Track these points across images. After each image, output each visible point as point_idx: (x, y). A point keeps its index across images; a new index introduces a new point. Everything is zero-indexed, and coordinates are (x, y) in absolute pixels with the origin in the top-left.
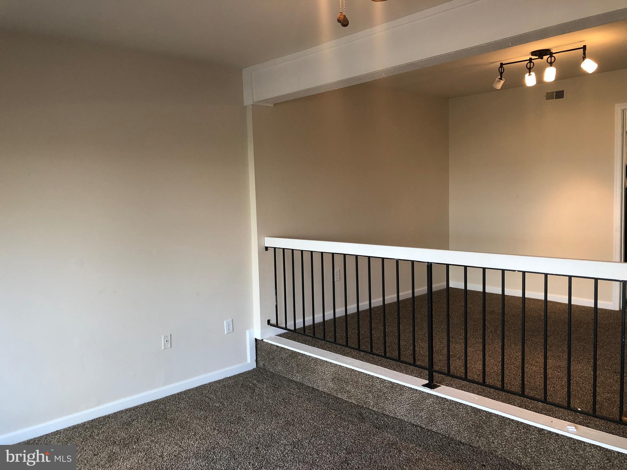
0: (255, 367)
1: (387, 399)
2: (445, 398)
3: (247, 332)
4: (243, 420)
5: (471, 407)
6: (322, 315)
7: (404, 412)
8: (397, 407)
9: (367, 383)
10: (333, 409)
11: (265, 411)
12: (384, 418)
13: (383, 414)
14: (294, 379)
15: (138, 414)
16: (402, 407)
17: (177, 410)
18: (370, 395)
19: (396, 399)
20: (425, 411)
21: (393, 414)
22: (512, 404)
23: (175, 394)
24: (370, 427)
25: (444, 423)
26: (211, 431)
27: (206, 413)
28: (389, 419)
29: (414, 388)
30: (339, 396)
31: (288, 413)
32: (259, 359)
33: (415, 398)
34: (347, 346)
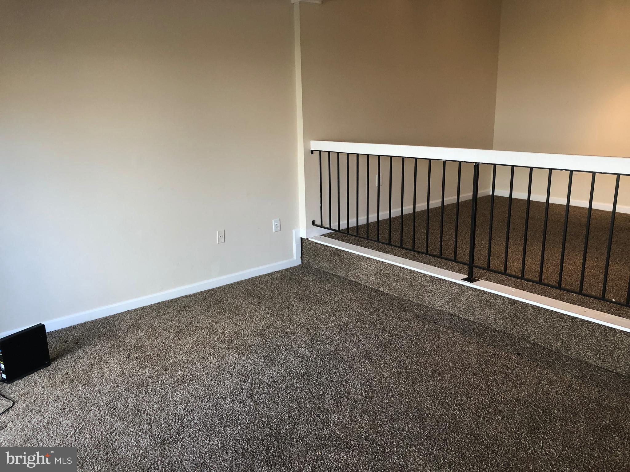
0: (301, 263)
1: (427, 292)
2: (484, 291)
3: (294, 231)
4: (293, 306)
5: (508, 298)
6: (366, 217)
7: (443, 303)
8: (436, 299)
9: (408, 277)
10: (375, 299)
11: (313, 299)
12: (423, 309)
13: (422, 305)
14: (338, 274)
15: (198, 300)
16: (441, 299)
17: (232, 297)
18: (411, 288)
19: (435, 292)
20: (463, 302)
21: (432, 305)
22: (548, 296)
23: (229, 285)
24: (411, 315)
25: (481, 313)
26: (265, 314)
27: (259, 300)
28: (429, 310)
29: (454, 282)
30: (381, 289)
31: (334, 302)
32: (304, 256)
33: (455, 291)
34: (389, 244)
